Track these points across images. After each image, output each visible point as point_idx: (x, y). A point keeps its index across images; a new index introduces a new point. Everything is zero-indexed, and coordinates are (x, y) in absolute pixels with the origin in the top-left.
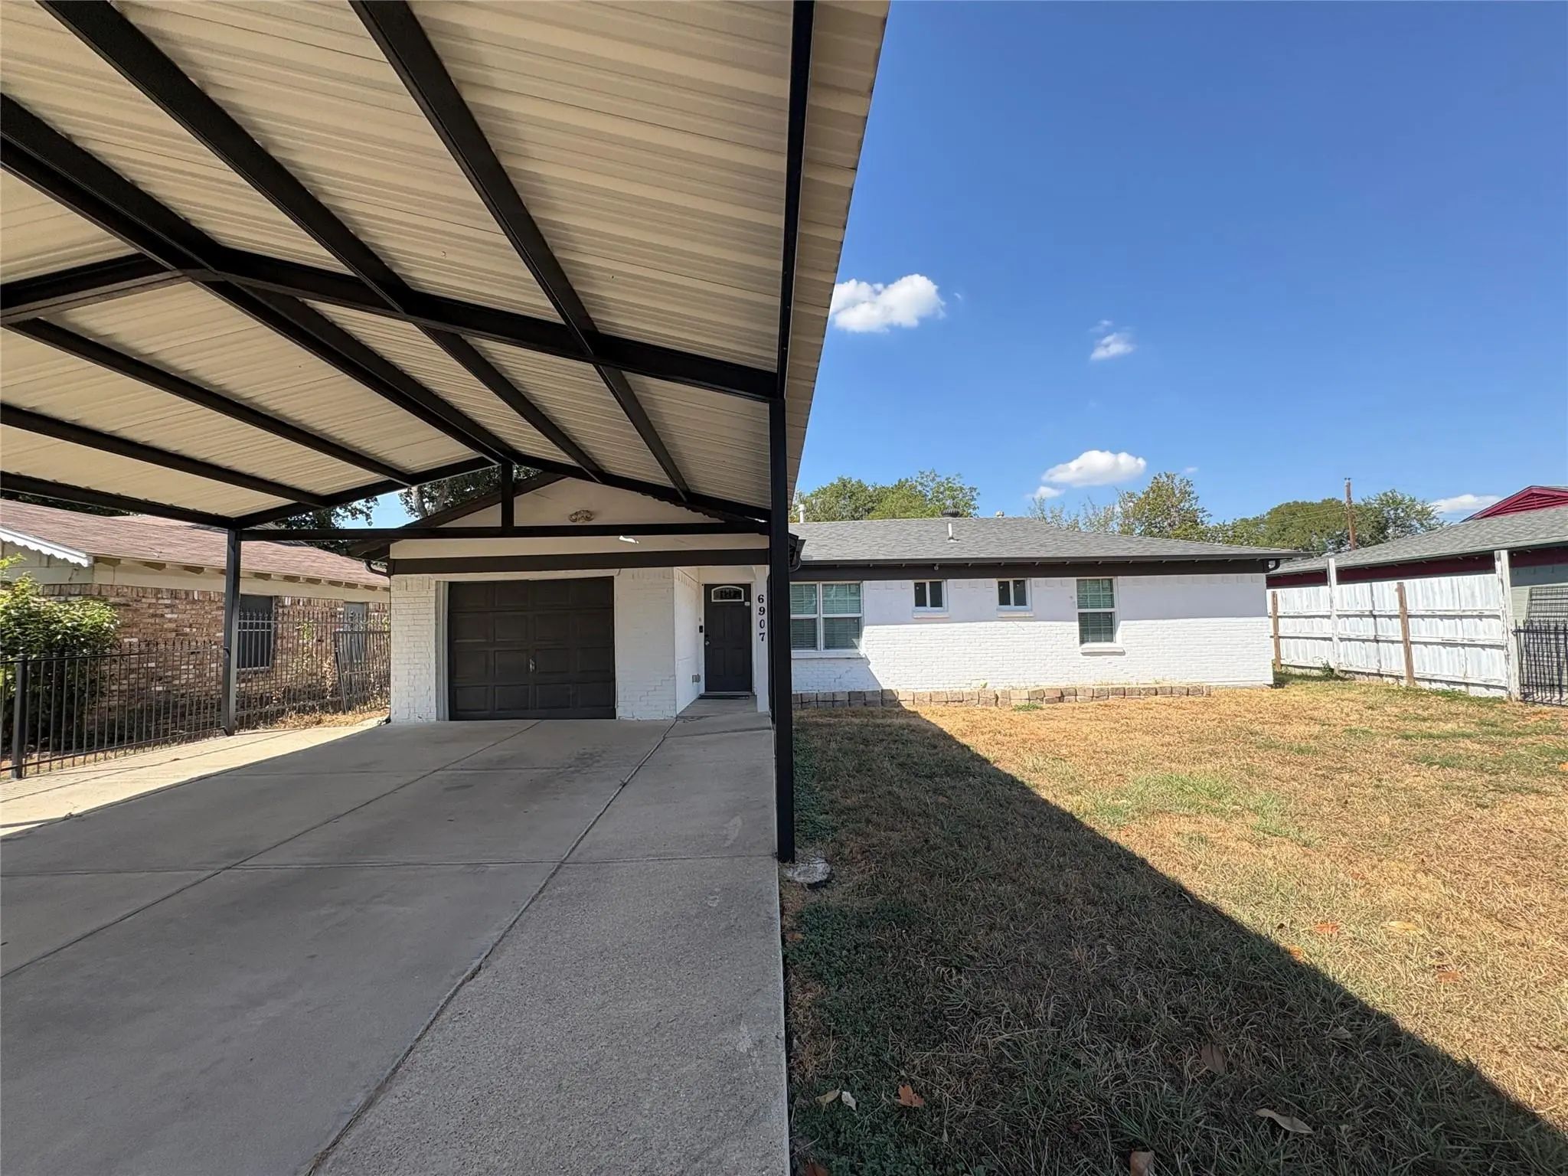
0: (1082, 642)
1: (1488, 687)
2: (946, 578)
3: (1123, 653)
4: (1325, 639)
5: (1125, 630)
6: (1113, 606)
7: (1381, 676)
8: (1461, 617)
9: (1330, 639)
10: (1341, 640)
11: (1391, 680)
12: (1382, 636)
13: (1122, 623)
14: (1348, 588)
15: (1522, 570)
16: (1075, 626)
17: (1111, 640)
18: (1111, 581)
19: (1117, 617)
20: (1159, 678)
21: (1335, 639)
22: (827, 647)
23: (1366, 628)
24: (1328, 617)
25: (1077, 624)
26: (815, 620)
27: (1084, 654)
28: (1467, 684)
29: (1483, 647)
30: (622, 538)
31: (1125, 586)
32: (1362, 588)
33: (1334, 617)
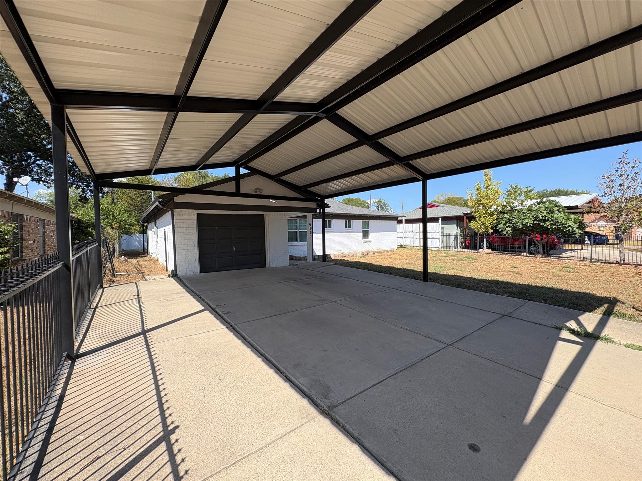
0: (363, 239)
1: (435, 248)
2: (333, 219)
3: (371, 242)
4: (400, 238)
5: (371, 235)
6: (368, 228)
7: (413, 246)
8: (431, 232)
9: (402, 238)
10: (405, 238)
11: (416, 247)
12: (414, 236)
13: (371, 233)
14: (407, 225)
15: (444, 221)
16: (361, 234)
17: (368, 238)
18: (368, 221)
19: (369, 232)
20: (378, 248)
21: (403, 238)
22: (300, 241)
23: (411, 235)
24: (402, 232)
25: (362, 234)
26: (297, 232)
27: (363, 242)
28: (431, 247)
29: (435, 239)
30: (271, 200)
31: (372, 223)
32: (410, 225)
33: (403, 232)
